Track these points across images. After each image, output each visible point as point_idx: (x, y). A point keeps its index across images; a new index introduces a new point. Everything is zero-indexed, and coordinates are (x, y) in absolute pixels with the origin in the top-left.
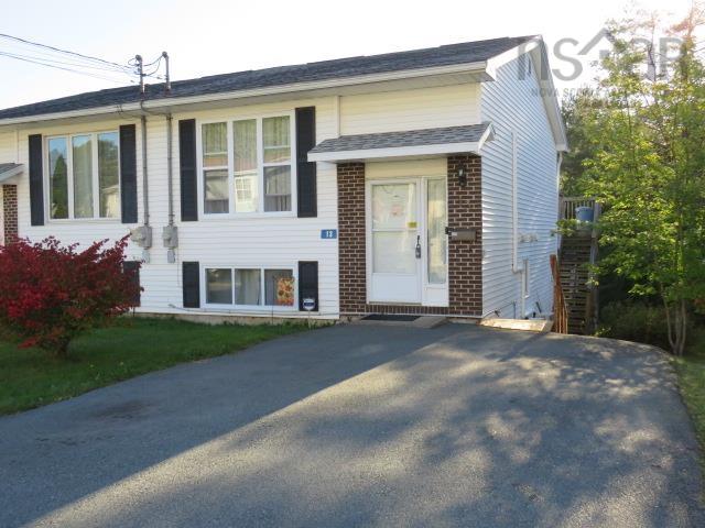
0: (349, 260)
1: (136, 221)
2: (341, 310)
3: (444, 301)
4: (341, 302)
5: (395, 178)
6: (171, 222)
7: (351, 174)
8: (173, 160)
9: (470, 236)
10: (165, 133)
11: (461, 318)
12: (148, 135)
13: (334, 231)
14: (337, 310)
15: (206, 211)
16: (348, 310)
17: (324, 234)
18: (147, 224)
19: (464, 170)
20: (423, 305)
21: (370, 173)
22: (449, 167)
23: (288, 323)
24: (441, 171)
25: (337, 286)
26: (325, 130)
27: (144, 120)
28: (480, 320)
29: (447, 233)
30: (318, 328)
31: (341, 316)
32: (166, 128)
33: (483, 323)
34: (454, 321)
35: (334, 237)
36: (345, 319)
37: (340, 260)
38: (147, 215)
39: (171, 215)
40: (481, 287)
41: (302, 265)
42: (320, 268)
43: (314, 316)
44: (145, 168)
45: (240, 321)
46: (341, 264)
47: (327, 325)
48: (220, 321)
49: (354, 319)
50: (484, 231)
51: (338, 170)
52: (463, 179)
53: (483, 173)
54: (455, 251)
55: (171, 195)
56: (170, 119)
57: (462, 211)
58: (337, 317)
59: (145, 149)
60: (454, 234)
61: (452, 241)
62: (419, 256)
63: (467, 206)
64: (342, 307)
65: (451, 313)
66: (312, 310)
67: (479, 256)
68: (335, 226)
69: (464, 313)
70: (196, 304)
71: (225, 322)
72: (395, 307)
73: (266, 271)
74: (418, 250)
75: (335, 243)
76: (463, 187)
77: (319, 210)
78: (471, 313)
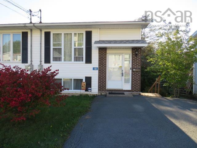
0: (101, 76)
1: (27, 63)
2: (99, 91)
3: (130, 88)
4: (98, 89)
6: (41, 63)
7: (103, 51)
8: (42, 44)
9: (138, 70)
10: (40, 35)
12: (33, 36)
13: (97, 68)
14: (97, 91)
15: (53, 61)
16: (101, 91)
17: (94, 69)
18: (31, 64)
20: (123, 89)
21: (108, 51)
22: (132, 51)
24: (130, 52)
25: (98, 84)
26: (95, 38)
27: (31, 31)
28: (140, 94)
29: (131, 69)
31: (98, 93)
32: (39, 34)
34: (133, 94)
35: (97, 69)
36: (100, 94)
37: (99, 76)
38: (31, 61)
39: (41, 61)
41: (86, 78)
42: (92, 79)
43: (90, 93)
44: (31, 46)
46: (99, 78)
47: (94, 96)
49: (103, 94)
51: (99, 50)
52: (136, 55)
54: (133, 74)
55: (41, 55)
56: (41, 31)
57: (136, 63)
58: (97, 93)
59: (31, 40)
60: (134, 70)
61: (133, 72)
62: (123, 76)
63: (137, 62)
64: (99, 90)
65: (132, 92)
67: (140, 76)
68: (97, 66)
69: (136, 92)
72: (115, 90)
73: (74, 79)
74: (123, 74)
75: (97, 71)
76: (136, 57)
77: (92, 61)
78: (138, 92)
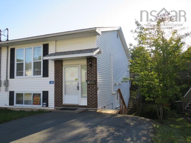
0: (58, 90)
2: (55, 107)
4: (55, 104)
5: (71, 65)
6: (7, 79)
7: (59, 63)
8: (8, 60)
9: (93, 83)
10: (6, 52)
11: (91, 109)
12: (2, 53)
13: (53, 81)
14: (54, 106)
15: (17, 76)
16: (57, 107)
17: (50, 82)
19: (91, 62)
20: (80, 105)
21: (64, 63)
22: (87, 61)
23: (39, 111)
24: (85, 62)
25: (54, 99)
26: (51, 50)
27: (1, 48)
28: (97, 110)
29: (87, 82)
30: (48, 112)
31: (55, 108)
32: (6, 50)
33: (98, 111)
34: (89, 110)
35: (53, 83)
37: (55, 90)
39: (7, 77)
40: (97, 99)
42: (49, 93)
43: (46, 108)
45: (25, 110)
46: (55, 92)
47: (50, 111)
48: (19, 110)
50: (98, 81)
51: (55, 63)
52: (91, 65)
53: (97, 63)
54: (89, 88)
55: (7, 71)
56: (8, 48)
57: (91, 75)
58: (54, 109)
59: (1, 57)
60: (89, 82)
61: (88, 84)
62: (78, 89)
63: (92, 73)
64: (55, 106)
65: (88, 108)
66: (46, 107)
67: (97, 89)
68: (54, 80)
70: (13, 105)
71: (21, 110)
72: (71, 105)
73: (33, 94)
74: (78, 87)
75: (53, 85)
76: (91, 67)
77: (49, 75)
78: (94, 108)
